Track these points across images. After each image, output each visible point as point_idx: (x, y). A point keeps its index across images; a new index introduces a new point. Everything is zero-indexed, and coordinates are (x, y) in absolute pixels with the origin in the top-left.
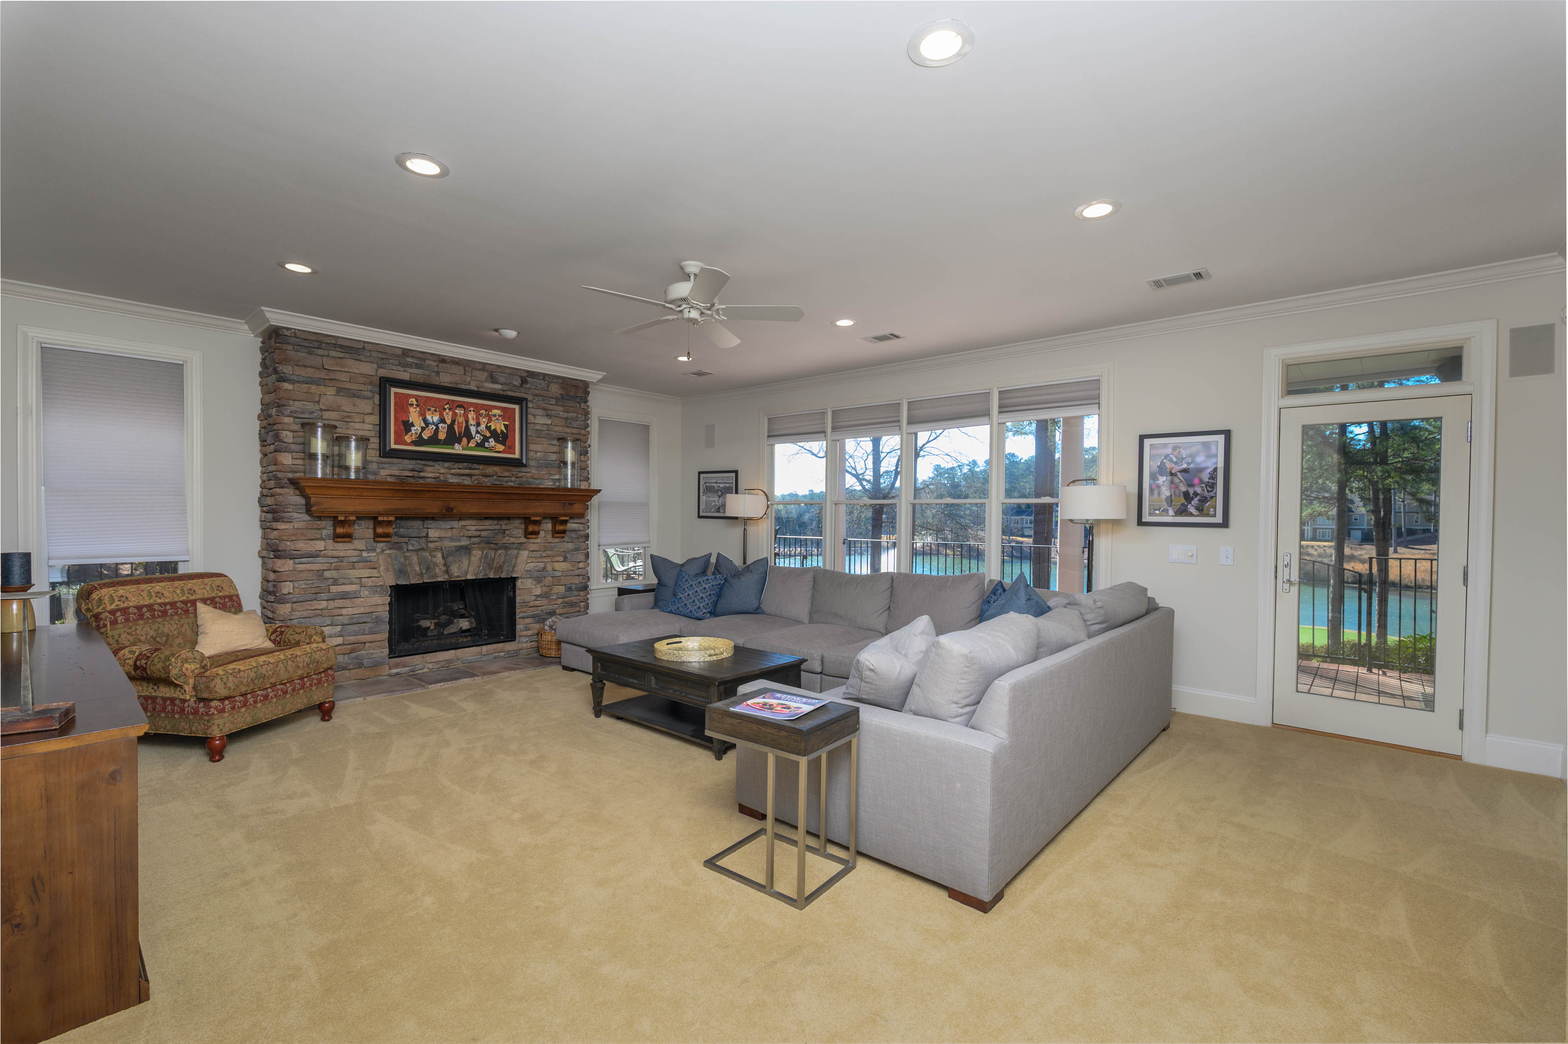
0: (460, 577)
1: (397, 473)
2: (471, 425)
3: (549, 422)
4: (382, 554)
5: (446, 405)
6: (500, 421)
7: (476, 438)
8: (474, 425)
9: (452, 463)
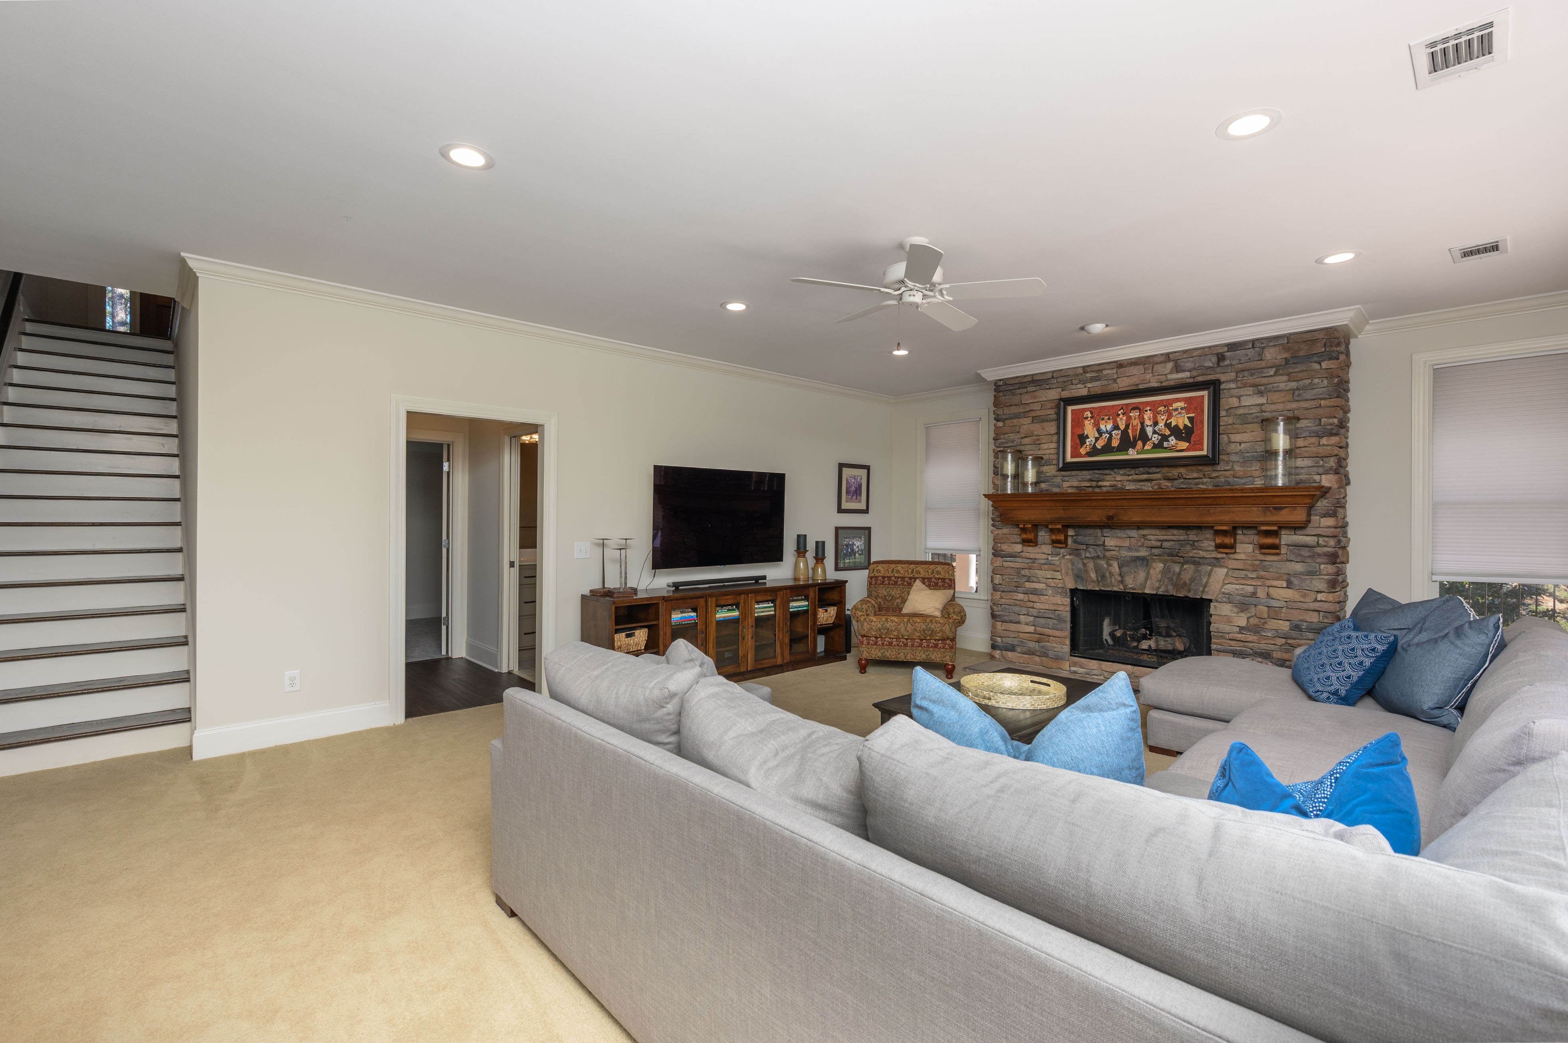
0: (1135, 589)
1: (1076, 484)
2: (1147, 426)
3: (1262, 400)
4: (1063, 560)
5: (1120, 410)
6: (1183, 415)
7: (1153, 439)
8: (1151, 426)
9: (1128, 469)
